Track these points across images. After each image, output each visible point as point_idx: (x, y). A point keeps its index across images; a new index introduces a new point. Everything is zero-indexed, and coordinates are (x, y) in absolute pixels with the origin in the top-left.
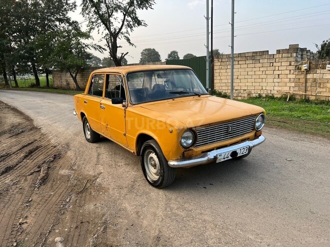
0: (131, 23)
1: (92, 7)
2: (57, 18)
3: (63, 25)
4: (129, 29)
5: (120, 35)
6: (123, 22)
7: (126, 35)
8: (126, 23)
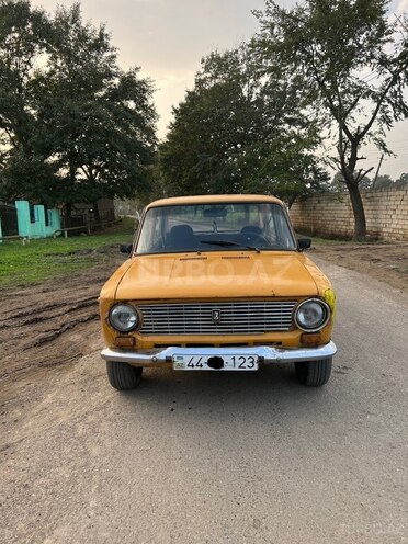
0: (391, 114)
1: (322, 96)
2: (286, 119)
3: (293, 128)
4: (385, 126)
5: (366, 138)
6: (375, 115)
7: (378, 136)
8: (379, 115)
